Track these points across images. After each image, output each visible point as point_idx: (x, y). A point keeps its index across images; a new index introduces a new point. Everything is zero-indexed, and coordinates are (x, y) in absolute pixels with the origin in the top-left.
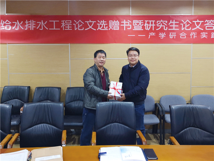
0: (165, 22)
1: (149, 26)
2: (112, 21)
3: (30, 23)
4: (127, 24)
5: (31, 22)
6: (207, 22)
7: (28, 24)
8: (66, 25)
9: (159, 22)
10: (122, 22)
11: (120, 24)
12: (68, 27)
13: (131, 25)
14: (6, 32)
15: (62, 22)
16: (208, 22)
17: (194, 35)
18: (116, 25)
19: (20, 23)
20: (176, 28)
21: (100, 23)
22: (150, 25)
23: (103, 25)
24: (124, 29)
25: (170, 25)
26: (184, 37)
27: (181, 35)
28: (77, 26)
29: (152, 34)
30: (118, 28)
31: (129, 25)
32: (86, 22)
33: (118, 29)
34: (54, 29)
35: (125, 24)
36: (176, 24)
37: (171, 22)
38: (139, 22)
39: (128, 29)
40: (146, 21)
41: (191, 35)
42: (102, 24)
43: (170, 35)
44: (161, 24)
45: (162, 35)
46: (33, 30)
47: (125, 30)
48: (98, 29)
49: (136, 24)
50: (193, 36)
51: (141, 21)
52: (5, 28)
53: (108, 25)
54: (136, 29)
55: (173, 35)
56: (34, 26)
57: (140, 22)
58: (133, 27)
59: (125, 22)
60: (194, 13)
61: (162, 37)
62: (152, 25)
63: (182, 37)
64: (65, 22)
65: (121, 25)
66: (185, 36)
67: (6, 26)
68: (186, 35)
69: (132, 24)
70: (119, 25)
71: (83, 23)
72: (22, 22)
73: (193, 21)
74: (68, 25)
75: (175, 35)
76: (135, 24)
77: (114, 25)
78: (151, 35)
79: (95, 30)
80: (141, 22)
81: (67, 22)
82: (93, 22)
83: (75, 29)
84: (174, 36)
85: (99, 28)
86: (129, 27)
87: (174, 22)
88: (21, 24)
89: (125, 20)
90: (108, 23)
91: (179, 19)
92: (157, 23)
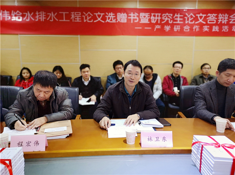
1: (155, 19)
2: (120, 14)
6: (209, 15)
10: (129, 15)
12: (78, 19)
13: (138, 18)
14: (17, 23)
17: (197, 28)
20: (180, 21)
21: (108, 15)
24: (131, 21)
25: (175, 18)
26: (188, 30)
27: (185, 28)
28: (86, 18)
32: (95, 14)
33: (126, 22)
34: (64, 20)
35: (132, 16)
37: (176, 15)
39: (135, 21)
40: (153, 14)
41: (194, 28)
42: (111, 17)
43: (174, 28)
44: (167, 17)
49: (143, 17)
53: (116, 18)
58: (140, 20)
61: (167, 30)
62: (158, 18)
65: (129, 18)
67: (17, 16)
70: (126, 17)
71: (92, 15)
73: (196, 15)
75: (179, 28)
78: (157, 28)
79: (104, 22)
80: (148, 15)
81: (76, 14)
82: (102, 14)
83: (85, 21)
85: (107, 20)
87: (179, 16)
88: (32, 15)
89: (132, 13)
90: (116, 15)
91: (183, 13)
92: (163, 16)
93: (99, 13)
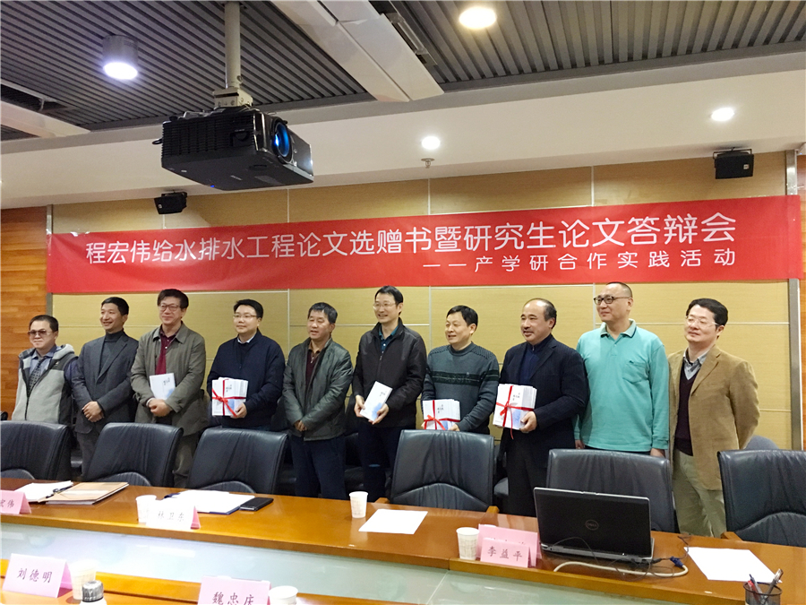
0: (517, 229)
1: (475, 241)
2: (384, 232)
3: (208, 245)
4: (418, 237)
5: (210, 242)
6: (634, 223)
7: (205, 246)
8: (283, 246)
9: (500, 230)
10: (407, 233)
11: (405, 237)
12: (287, 250)
13: (429, 240)
14: (163, 265)
15: (274, 240)
16: (637, 223)
17: (599, 260)
18: (394, 241)
19: (189, 245)
20: (545, 242)
21: (355, 238)
22: (479, 238)
23: (365, 242)
24: (412, 250)
25: (531, 235)
26: (571, 266)
27: (561, 261)
28: (305, 248)
29: (484, 261)
30: (400, 248)
31: (425, 240)
32: (325, 236)
33: (400, 251)
34: (258, 256)
35: (415, 237)
36: (545, 233)
37: (532, 228)
38: (449, 232)
39: (423, 249)
40: (468, 228)
41: (590, 260)
42: (362, 241)
43: (531, 263)
44: (506, 235)
46: (214, 259)
47: (415, 252)
48: (351, 253)
49: (443, 237)
50: (595, 263)
51: (454, 228)
52: (160, 257)
53: (375, 243)
54: (441, 249)
55: (540, 263)
56: (217, 250)
57: (453, 231)
58: (435, 244)
59: (415, 233)
60: (595, 201)
61: (510, 268)
62: (483, 238)
63: (564, 266)
64: (279, 239)
65: (407, 241)
66: (574, 263)
67: (164, 253)
68: (574, 260)
69: (431, 236)
70: (400, 240)
71: (319, 240)
72: (194, 243)
73: (594, 224)
74: (287, 245)
75: (545, 262)
76: (439, 236)
77: (388, 241)
78: (482, 262)
79: (346, 254)
80: (456, 230)
81: (284, 239)
82: (342, 236)
83: (302, 255)
84: (542, 265)
85: (354, 250)
86: (426, 244)
87: (541, 228)
88: (191, 247)
89: (415, 228)
90: (375, 236)
91: (554, 220)
92: (497, 231)
93: (335, 235)
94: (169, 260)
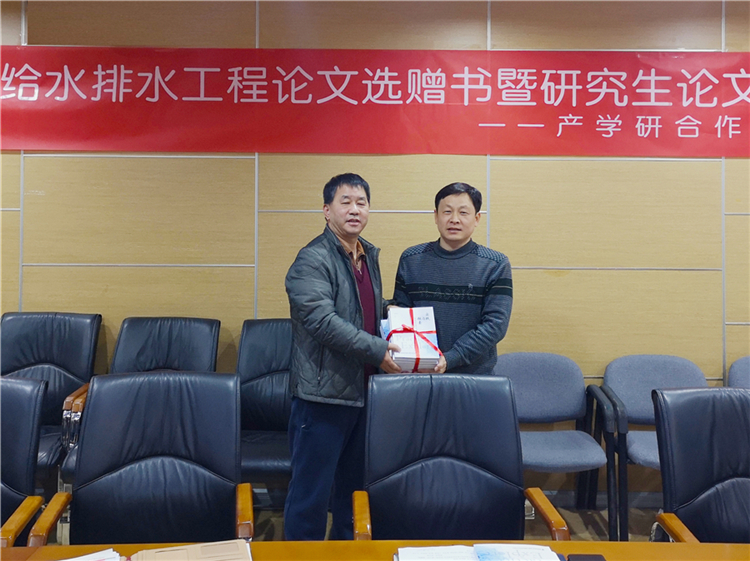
0: (618, 78)
2: (418, 71)
3: (111, 76)
4: (475, 81)
5: (114, 71)
7: (104, 79)
8: (246, 84)
9: (594, 78)
10: (455, 76)
11: (450, 80)
13: (489, 88)
15: (232, 74)
17: (731, 125)
18: (434, 86)
19: (73, 75)
20: (659, 98)
21: (372, 79)
22: (563, 87)
23: (386, 86)
25: (638, 86)
26: (693, 132)
27: (679, 125)
28: (287, 89)
29: (571, 121)
30: (442, 97)
31: (481, 86)
32: (319, 73)
33: (442, 102)
34: (202, 98)
35: (466, 81)
36: (659, 85)
37: (640, 77)
38: (519, 77)
39: (478, 99)
40: (548, 73)
41: (718, 125)
42: (382, 83)
43: (638, 126)
44: (604, 85)
45: (610, 126)
46: (121, 100)
47: (466, 103)
48: (364, 102)
49: (509, 84)
50: (725, 129)
51: (526, 71)
52: (16, 92)
53: (404, 87)
54: (507, 100)
55: (650, 126)
56: (126, 86)
57: (526, 75)
58: (497, 94)
59: (466, 75)
60: (726, 45)
61: (608, 133)
63: (683, 132)
64: (241, 74)
65: (453, 87)
66: (697, 129)
68: (697, 125)
69: (492, 81)
70: (443, 86)
71: (311, 79)
72: (83, 72)
73: (725, 76)
74: (255, 84)
75: (657, 126)
76: (503, 82)
77: (424, 86)
78: (567, 123)
79: (355, 103)
80: (530, 74)
82: (349, 74)
84: (653, 129)
85: (369, 96)
86: (483, 93)
87: (653, 78)
88: (76, 79)
89: (466, 69)
90: (403, 77)
91: (670, 67)
92: (589, 79)
93: (337, 72)
94: (35, 98)
